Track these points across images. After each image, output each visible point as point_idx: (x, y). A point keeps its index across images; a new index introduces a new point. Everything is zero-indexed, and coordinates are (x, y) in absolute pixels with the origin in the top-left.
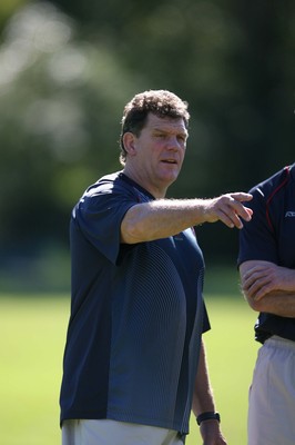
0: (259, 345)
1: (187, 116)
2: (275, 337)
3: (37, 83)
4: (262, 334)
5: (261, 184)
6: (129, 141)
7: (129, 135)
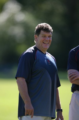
0: (72, 93)
1: (52, 30)
2: (77, 91)
3: (12, 22)
4: (73, 90)
5: (74, 48)
6: (36, 37)
7: (36, 35)
